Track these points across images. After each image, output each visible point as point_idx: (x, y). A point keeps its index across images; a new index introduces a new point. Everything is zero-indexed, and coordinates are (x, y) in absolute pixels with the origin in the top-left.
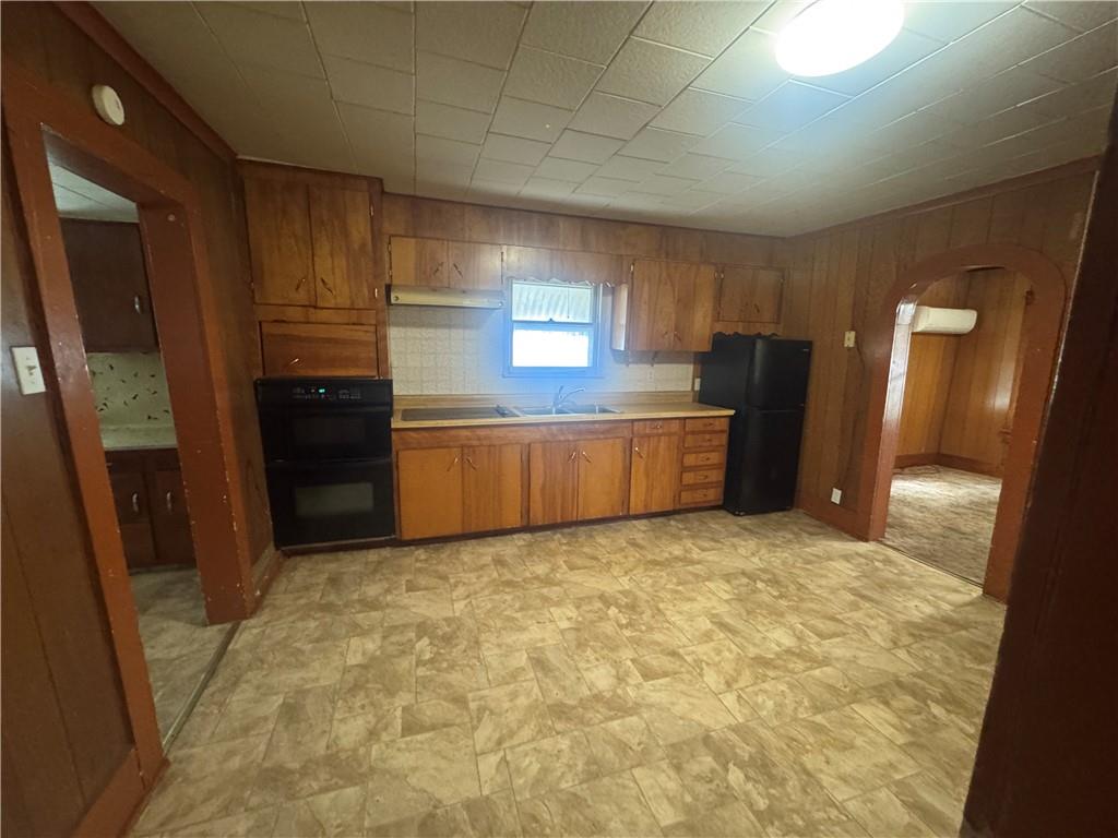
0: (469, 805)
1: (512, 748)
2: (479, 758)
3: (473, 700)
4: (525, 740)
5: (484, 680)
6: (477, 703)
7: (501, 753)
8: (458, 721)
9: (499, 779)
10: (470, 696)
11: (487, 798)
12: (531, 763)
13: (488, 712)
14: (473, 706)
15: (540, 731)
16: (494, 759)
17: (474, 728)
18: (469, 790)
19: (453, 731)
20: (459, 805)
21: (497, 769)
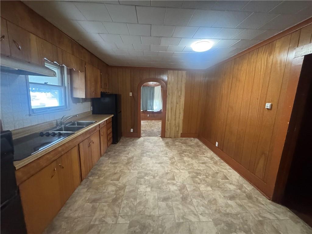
0: (216, 225)
1: (197, 212)
2: (201, 220)
3: (179, 220)
4: (194, 208)
5: (171, 216)
6: (180, 219)
7: (199, 215)
8: (188, 226)
9: (207, 216)
10: (177, 221)
11: (213, 220)
12: (201, 208)
13: (185, 217)
14: (181, 221)
15: (191, 204)
16: (201, 217)
17: (191, 221)
18: (211, 224)
19: (192, 228)
20: (217, 227)
21: (204, 216)
